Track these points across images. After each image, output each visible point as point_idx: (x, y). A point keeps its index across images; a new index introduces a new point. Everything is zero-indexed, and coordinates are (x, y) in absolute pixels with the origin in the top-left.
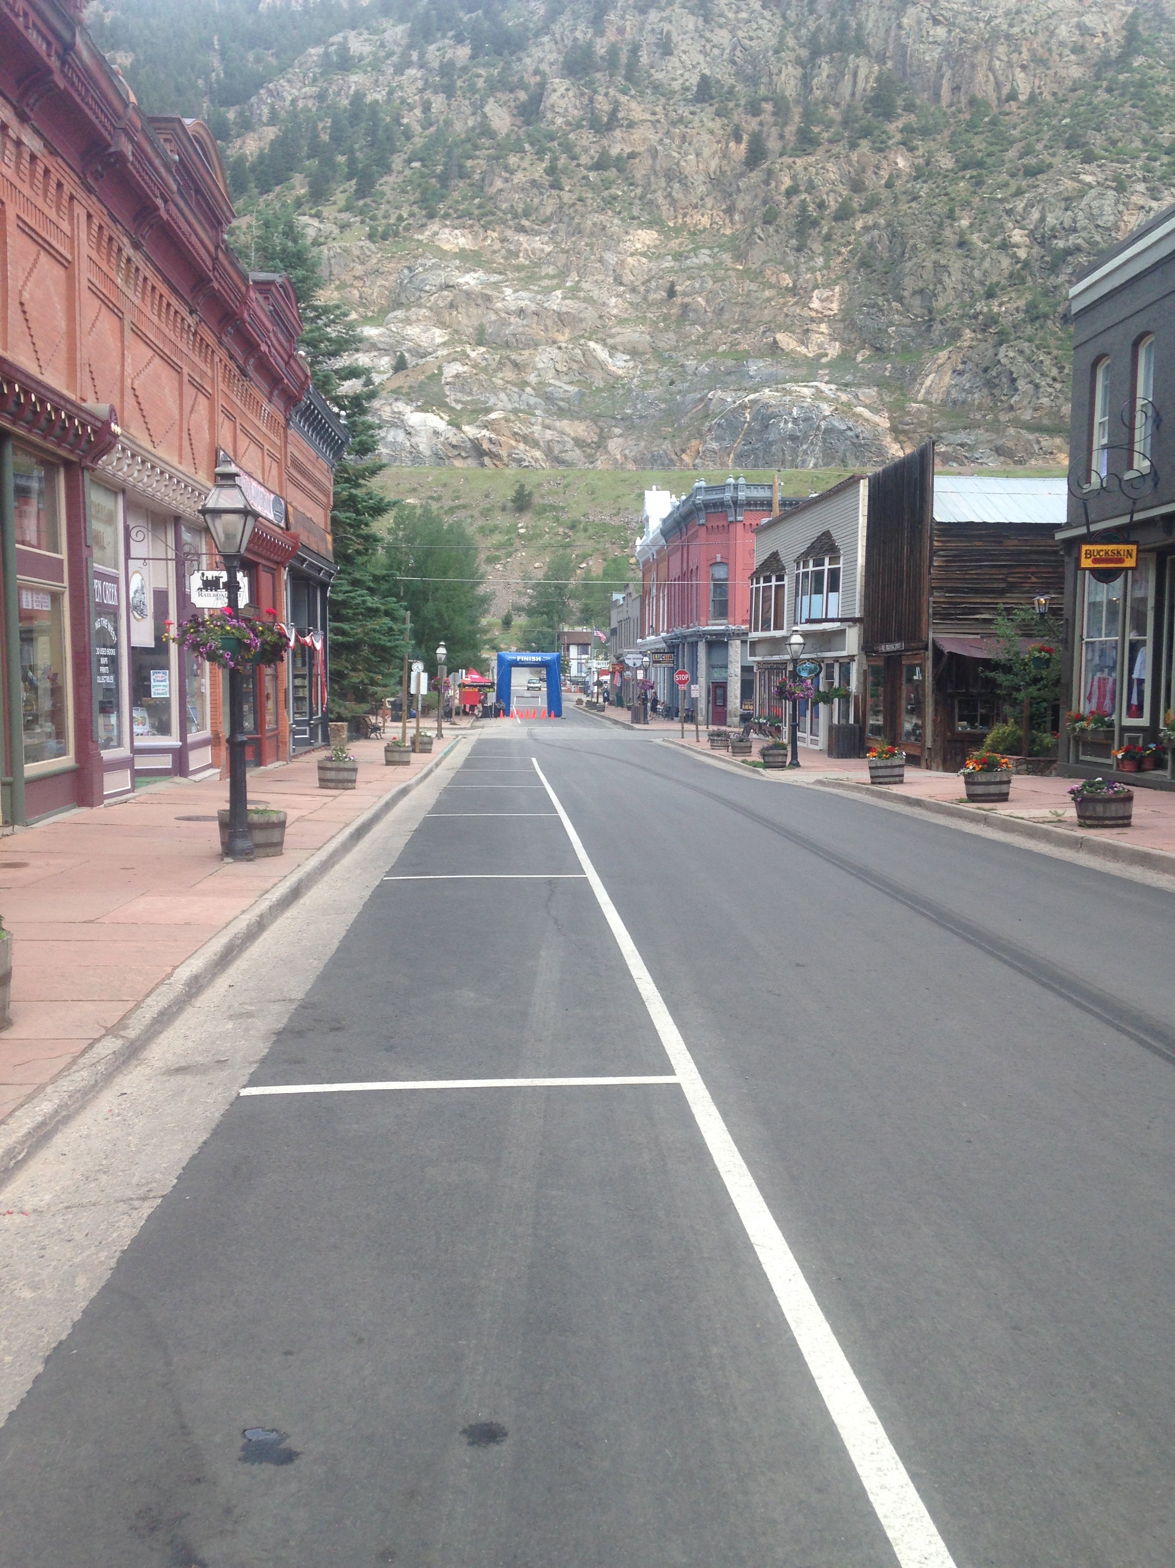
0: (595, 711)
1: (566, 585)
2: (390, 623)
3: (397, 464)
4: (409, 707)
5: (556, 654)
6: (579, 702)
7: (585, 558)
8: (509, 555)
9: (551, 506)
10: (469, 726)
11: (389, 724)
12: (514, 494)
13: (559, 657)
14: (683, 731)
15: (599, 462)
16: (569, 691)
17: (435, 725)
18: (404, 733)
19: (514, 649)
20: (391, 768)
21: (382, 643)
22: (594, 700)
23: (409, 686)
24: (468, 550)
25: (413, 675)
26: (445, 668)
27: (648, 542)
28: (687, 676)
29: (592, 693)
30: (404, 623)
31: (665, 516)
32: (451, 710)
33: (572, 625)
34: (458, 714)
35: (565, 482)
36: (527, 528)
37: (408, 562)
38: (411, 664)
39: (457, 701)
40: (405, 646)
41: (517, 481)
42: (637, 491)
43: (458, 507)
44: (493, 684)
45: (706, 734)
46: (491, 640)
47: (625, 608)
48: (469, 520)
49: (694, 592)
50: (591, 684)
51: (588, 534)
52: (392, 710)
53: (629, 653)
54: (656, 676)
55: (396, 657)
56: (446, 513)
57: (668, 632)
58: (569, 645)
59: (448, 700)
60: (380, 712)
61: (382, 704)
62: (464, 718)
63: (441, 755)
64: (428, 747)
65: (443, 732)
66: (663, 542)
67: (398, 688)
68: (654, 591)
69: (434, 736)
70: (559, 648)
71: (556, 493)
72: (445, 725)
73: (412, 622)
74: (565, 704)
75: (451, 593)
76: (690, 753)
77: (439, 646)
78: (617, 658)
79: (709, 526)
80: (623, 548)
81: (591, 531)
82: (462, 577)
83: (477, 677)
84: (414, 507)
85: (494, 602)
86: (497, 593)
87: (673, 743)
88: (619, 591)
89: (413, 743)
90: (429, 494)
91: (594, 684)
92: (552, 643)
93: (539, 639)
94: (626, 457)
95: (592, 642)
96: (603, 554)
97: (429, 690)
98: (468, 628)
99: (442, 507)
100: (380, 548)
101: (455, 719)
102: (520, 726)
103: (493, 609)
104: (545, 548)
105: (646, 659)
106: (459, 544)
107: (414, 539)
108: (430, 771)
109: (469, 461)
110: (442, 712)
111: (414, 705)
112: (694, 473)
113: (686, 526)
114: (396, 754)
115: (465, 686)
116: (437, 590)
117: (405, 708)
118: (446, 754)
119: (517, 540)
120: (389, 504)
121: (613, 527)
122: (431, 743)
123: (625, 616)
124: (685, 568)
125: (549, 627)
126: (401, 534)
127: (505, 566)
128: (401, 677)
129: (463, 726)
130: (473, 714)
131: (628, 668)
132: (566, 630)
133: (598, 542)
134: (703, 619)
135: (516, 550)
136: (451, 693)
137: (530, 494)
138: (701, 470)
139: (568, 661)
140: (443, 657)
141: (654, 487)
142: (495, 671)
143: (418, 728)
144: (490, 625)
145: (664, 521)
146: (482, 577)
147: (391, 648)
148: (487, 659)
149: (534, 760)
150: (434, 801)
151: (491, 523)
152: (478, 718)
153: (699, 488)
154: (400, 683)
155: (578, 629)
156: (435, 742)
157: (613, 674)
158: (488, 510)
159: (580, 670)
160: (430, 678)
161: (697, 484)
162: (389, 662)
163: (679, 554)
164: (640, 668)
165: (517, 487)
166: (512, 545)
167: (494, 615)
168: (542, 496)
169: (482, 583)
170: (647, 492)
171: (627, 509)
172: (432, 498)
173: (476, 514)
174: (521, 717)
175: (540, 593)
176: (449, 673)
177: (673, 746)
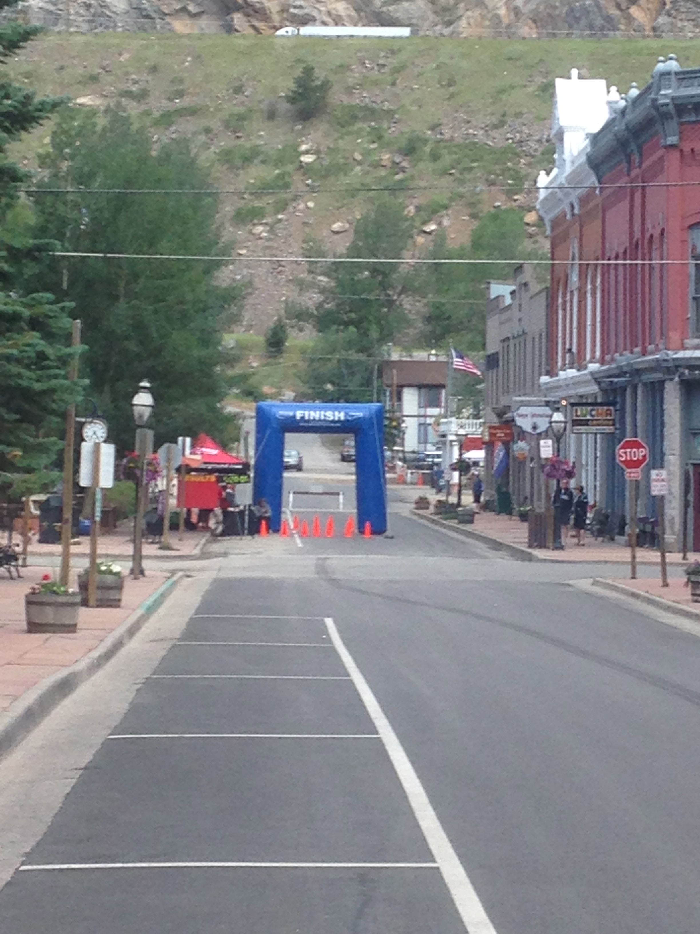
0: (453, 523)
1: (394, 267)
2: (42, 345)
3: (61, 27)
4: (77, 512)
5: (375, 406)
6: (422, 503)
7: (435, 212)
8: (282, 206)
9: (366, 108)
10: (196, 551)
11: (35, 547)
12: (292, 85)
13: (380, 413)
14: (633, 564)
15: (463, 23)
16: (401, 481)
17: (129, 549)
18: (66, 567)
19: (289, 394)
20: (38, 637)
21: (25, 383)
22: (453, 500)
23: (76, 471)
24: (198, 197)
25: (86, 448)
26: (150, 434)
27: (562, 180)
28: (641, 453)
29: (449, 486)
30: (69, 345)
31: (596, 128)
32: (161, 519)
33: (407, 349)
34: (174, 527)
35: (394, 61)
36: (317, 152)
37: (77, 222)
38: (81, 425)
39: (173, 502)
40: (70, 390)
41: (299, 61)
42: (539, 80)
43: (182, 112)
44: (246, 466)
45: (681, 570)
46: (244, 378)
47: (515, 313)
48: (203, 138)
49: (656, 282)
50: (445, 466)
51: (440, 165)
52: (42, 518)
53: (523, 404)
54: (579, 452)
55: (54, 412)
56: (157, 123)
57: (602, 362)
58: (401, 387)
59: (155, 500)
60: (18, 523)
61: (23, 507)
62: (189, 534)
63: (140, 612)
64: (112, 595)
65: (146, 564)
66: (592, 180)
67: (55, 474)
68: (575, 278)
69: (126, 572)
70: (381, 392)
71: (376, 83)
72: (148, 549)
73: (84, 341)
74: (392, 508)
75: (165, 283)
76: (650, 610)
77: (137, 390)
78: (500, 415)
79: (687, 149)
80: (510, 193)
81: (447, 159)
82: (187, 250)
83: (214, 452)
84: (92, 112)
85: (250, 300)
86: (257, 282)
87: (615, 588)
88: (503, 279)
89: (84, 586)
90: (123, 86)
91: (453, 468)
92: (368, 382)
93: (341, 376)
94: (517, 11)
95: (449, 382)
96: (472, 205)
97: (116, 478)
98: (196, 352)
99: (147, 113)
100: (22, 195)
101: (169, 538)
102: (300, 552)
103: (247, 316)
104: (353, 192)
105: (558, 417)
106: (181, 185)
107: (92, 175)
108: (118, 645)
109: (204, 22)
110: (142, 523)
111: (87, 510)
112: (655, 44)
113: (640, 148)
114: (49, 610)
115: (189, 470)
116: (136, 276)
117: (68, 515)
118: (151, 610)
119: (297, 177)
120: (42, 107)
121: (492, 151)
122: (119, 588)
123: (516, 330)
124: (637, 235)
125: (361, 350)
126: (65, 165)
127: (272, 230)
128: (61, 453)
129: (185, 551)
130: (207, 528)
131: (522, 434)
132: (395, 356)
133: (462, 182)
134: (674, 336)
135: (295, 198)
136: (161, 484)
137: (325, 86)
138: (668, 39)
139: (400, 420)
140: (147, 413)
141: (574, 72)
142: (252, 440)
143: (93, 555)
144: (242, 347)
145: (595, 139)
146: (227, 250)
147: (44, 393)
148: (235, 417)
149: (329, 622)
150: (125, 706)
151: (246, 144)
152: (215, 536)
153: (666, 74)
154: (59, 464)
155: (420, 355)
156: (129, 584)
157: (489, 446)
158: (241, 118)
159: (423, 439)
160: (119, 455)
161: (661, 67)
162: (37, 422)
163: (625, 205)
164: (546, 434)
165: (298, 72)
166: (287, 186)
167: (250, 327)
168: (349, 90)
169: (227, 263)
170: (559, 82)
171: (518, 115)
172: (128, 94)
173: (215, 124)
174: (303, 534)
175: (340, 283)
176: (157, 446)
177: (613, 595)
